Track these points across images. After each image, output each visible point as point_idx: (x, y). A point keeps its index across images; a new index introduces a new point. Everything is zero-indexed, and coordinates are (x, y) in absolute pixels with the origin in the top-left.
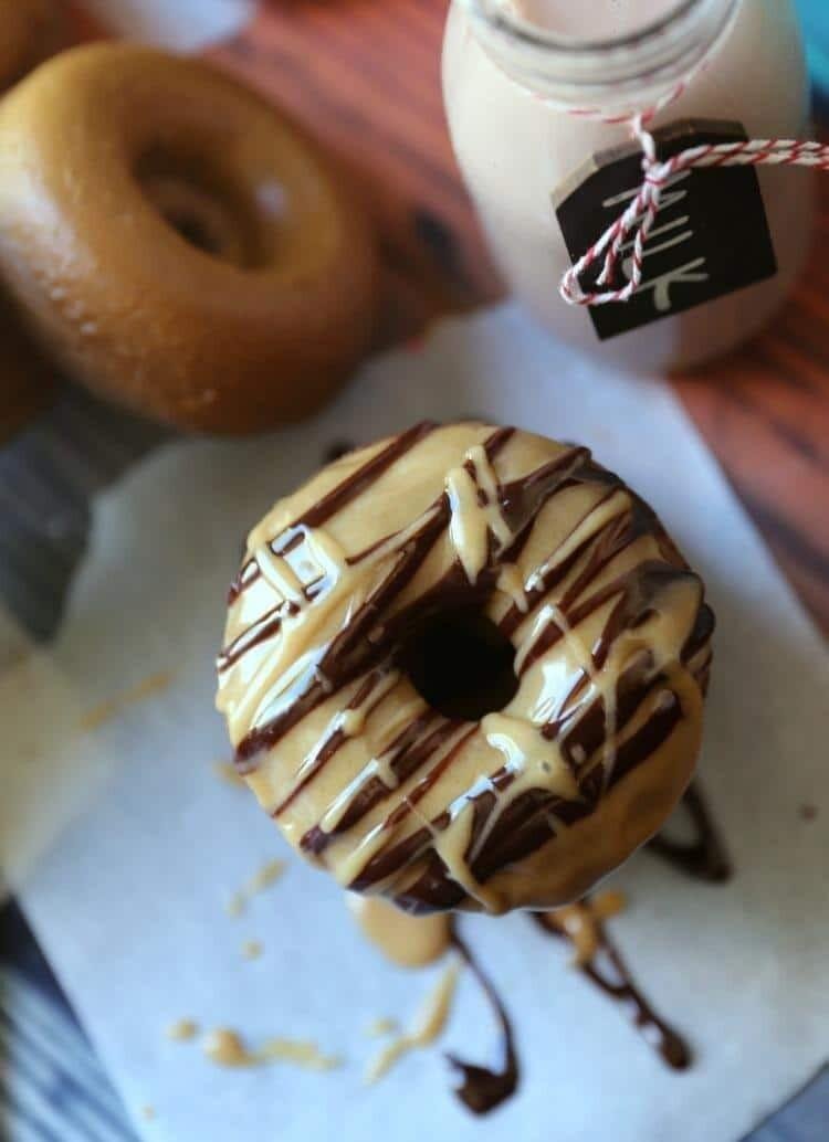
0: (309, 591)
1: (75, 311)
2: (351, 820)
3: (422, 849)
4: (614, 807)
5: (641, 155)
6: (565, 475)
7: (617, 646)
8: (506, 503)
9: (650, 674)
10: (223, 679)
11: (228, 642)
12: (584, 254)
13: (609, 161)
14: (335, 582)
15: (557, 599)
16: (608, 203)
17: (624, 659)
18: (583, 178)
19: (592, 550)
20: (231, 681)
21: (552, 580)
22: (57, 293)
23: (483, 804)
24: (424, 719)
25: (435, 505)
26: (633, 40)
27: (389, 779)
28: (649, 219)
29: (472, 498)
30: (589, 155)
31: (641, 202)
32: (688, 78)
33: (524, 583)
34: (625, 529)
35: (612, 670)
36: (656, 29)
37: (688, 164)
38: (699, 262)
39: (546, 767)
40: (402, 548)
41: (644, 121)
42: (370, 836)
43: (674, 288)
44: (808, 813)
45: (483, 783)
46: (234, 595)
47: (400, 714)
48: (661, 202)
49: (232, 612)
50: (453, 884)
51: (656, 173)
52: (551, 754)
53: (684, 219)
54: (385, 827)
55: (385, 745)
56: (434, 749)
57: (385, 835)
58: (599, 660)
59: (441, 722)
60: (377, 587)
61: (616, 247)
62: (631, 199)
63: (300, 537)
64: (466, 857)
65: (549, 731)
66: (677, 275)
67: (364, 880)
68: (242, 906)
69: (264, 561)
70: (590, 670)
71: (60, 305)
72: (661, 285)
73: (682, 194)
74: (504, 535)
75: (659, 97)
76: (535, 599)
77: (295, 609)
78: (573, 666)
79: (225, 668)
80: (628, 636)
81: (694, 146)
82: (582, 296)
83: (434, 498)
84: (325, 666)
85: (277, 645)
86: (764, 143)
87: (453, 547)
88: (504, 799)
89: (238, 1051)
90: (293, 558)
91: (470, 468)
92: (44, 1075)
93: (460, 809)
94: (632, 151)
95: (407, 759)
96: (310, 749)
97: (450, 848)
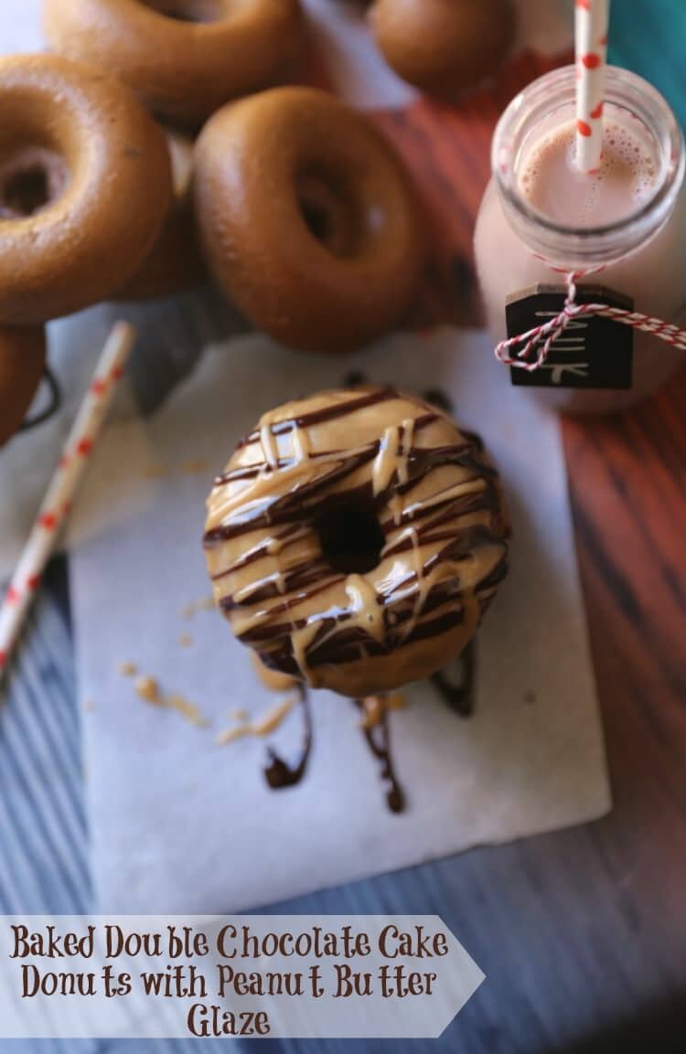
0: (281, 462)
1: (228, 242)
2: (253, 600)
3: (283, 634)
4: (401, 657)
5: (566, 296)
6: (454, 457)
7: (441, 567)
8: (413, 459)
9: (454, 590)
10: (216, 491)
11: (227, 470)
12: (514, 337)
13: (546, 291)
14: (296, 463)
15: (418, 526)
16: (539, 314)
17: (443, 575)
18: (528, 295)
19: (450, 506)
20: (219, 495)
21: (419, 515)
22: (222, 228)
23: (328, 623)
24: (317, 561)
25: (372, 444)
26: (583, 233)
27: (281, 587)
28: (558, 332)
29: (394, 448)
30: (537, 283)
31: (556, 321)
32: (610, 263)
33: (403, 509)
34: (475, 502)
35: (431, 580)
36: (600, 232)
37: (592, 311)
38: (584, 365)
39: (371, 618)
40: (344, 461)
41: (575, 277)
42: (259, 614)
43: (565, 374)
44: (530, 698)
45: (334, 611)
46: (241, 446)
47: (303, 553)
48: (568, 325)
49: (237, 454)
50: (293, 662)
51: (572, 309)
52: (377, 613)
53: (581, 340)
54: (267, 614)
55: (288, 567)
56: (315, 581)
57: (266, 618)
58: (426, 572)
59: (325, 567)
60: (318, 477)
61: (535, 339)
62: (552, 317)
63: (288, 430)
64: (306, 649)
65: (380, 599)
66: (570, 367)
67: (248, 636)
68: (190, 614)
69: (264, 434)
70: (420, 574)
71: (220, 236)
72: (558, 370)
73: (584, 325)
74: (403, 476)
75: (590, 268)
76: (406, 521)
77: (269, 469)
78: (411, 568)
79: (219, 484)
80: (451, 564)
81: (599, 303)
82: (507, 358)
83: (373, 439)
84: (272, 509)
85: (251, 485)
86: (642, 317)
87: (371, 470)
88: (341, 626)
89: (154, 694)
90: (281, 439)
91: (401, 431)
92: (42, 659)
93: (313, 621)
94: (561, 292)
95: (297, 580)
96: (245, 551)
97: (299, 640)
